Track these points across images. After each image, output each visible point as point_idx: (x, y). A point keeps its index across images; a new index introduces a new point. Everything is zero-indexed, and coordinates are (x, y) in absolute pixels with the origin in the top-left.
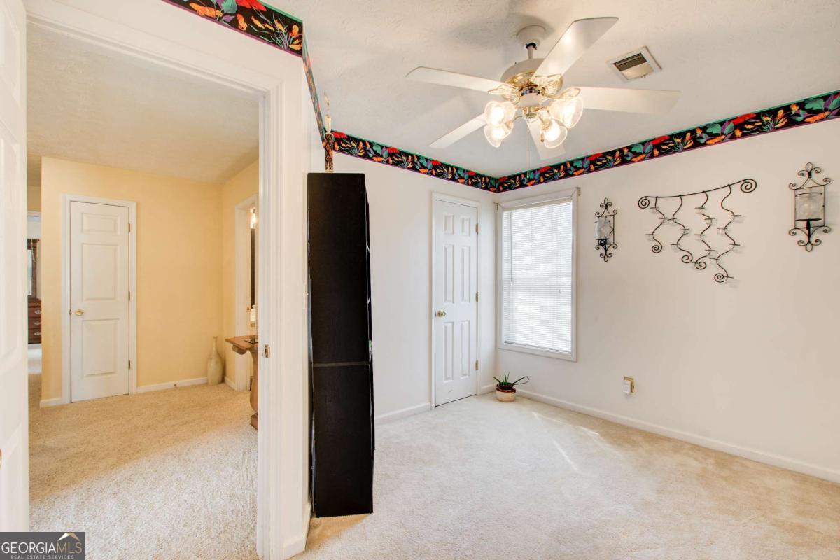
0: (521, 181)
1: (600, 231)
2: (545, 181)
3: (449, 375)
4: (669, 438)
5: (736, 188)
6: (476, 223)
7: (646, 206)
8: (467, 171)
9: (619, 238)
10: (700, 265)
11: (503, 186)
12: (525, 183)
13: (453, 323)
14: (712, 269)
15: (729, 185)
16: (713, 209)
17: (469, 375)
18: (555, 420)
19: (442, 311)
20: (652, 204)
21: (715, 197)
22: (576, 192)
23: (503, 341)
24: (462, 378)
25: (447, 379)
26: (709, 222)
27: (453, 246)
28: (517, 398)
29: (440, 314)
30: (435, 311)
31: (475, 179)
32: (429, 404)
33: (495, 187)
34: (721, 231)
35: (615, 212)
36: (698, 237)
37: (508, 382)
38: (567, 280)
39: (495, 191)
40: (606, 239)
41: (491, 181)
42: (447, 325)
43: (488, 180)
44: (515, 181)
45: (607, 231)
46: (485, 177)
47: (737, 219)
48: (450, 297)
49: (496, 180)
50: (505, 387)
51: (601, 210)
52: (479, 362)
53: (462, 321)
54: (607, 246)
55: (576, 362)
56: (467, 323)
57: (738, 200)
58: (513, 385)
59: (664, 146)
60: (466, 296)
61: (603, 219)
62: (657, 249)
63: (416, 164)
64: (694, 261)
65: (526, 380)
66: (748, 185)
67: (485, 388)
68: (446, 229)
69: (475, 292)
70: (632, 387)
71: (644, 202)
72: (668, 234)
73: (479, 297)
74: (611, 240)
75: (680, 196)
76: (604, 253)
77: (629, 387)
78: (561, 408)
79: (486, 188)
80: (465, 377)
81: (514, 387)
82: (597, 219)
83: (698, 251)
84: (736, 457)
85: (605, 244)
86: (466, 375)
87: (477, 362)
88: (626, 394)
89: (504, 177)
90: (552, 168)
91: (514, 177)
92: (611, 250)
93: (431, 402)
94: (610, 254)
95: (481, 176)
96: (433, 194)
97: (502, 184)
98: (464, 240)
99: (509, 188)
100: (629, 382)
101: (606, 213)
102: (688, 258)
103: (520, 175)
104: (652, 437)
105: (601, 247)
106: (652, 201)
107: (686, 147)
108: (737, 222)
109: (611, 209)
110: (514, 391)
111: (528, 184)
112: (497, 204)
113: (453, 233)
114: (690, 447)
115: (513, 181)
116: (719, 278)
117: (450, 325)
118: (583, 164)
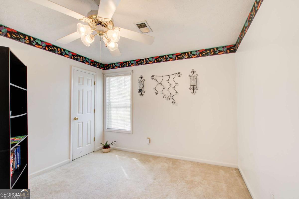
0: (113, 66)
1: (139, 86)
2: (122, 67)
3: (80, 144)
4: (160, 157)
5: (177, 75)
6: (94, 81)
7: (153, 79)
8: (90, 60)
9: (146, 89)
10: (168, 99)
11: (106, 68)
12: (114, 67)
13: (82, 122)
14: (171, 100)
15: (175, 74)
16: (171, 81)
17: (91, 144)
18: (123, 157)
19: (76, 118)
20: (155, 78)
21: (172, 77)
22: (132, 72)
23: (106, 128)
24: (87, 146)
25: (79, 147)
26: (170, 85)
27: (83, 90)
28: (111, 150)
29: (75, 119)
30: (72, 117)
31: (93, 63)
32: (69, 160)
33: (103, 67)
34: (173, 88)
35: (144, 80)
36: (167, 90)
37: (107, 144)
38: (129, 104)
39: (103, 69)
40: (141, 89)
41: (101, 65)
42: (79, 123)
43: (100, 64)
44: (111, 66)
45: (142, 86)
46: (99, 63)
47: (177, 84)
48: (81, 111)
49: (104, 65)
50: (106, 147)
51: (140, 79)
52: (95, 138)
53: (87, 121)
54: (142, 92)
55: (132, 134)
56: (90, 122)
57: (177, 79)
58: (109, 145)
59: (158, 59)
60: (89, 110)
61: (140, 82)
62: (156, 93)
63: (63, 53)
64: (167, 97)
65: (115, 142)
66: (179, 74)
67: (98, 148)
68: (79, 82)
69: (94, 109)
70: (150, 141)
71: (152, 77)
72: (159, 88)
73: (95, 111)
74: (143, 90)
75: (162, 76)
76: (141, 94)
77: (149, 141)
78: (127, 152)
79: (99, 68)
80: (88, 145)
81: (110, 146)
82: (138, 82)
83: (168, 94)
84: (178, 160)
85: (141, 91)
86: (89, 144)
87: (95, 137)
88: (148, 144)
89: (107, 64)
90: (124, 62)
91: (110, 64)
92: (143, 93)
93: (70, 159)
94: (143, 95)
95: (97, 63)
96: (72, 67)
97: (106, 67)
98: (88, 88)
99: (108, 69)
100: (149, 139)
101: (141, 80)
102: (165, 97)
103: (112, 64)
104: (155, 158)
105: (140, 92)
106: (155, 77)
107: (164, 61)
108: (177, 85)
109: (143, 79)
110: (109, 147)
111: (116, 68)
112: (104, 74)
113: (83, 84)
114: (166, 159)
115: (110, 66)
116: (173, 103)
117: (81, 123)
118: (134, 62)
